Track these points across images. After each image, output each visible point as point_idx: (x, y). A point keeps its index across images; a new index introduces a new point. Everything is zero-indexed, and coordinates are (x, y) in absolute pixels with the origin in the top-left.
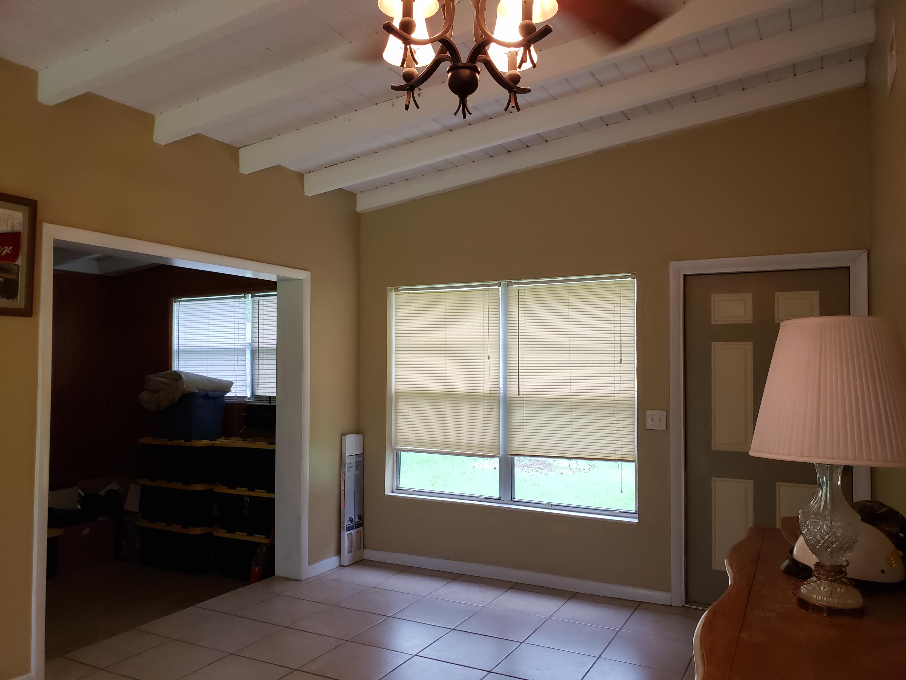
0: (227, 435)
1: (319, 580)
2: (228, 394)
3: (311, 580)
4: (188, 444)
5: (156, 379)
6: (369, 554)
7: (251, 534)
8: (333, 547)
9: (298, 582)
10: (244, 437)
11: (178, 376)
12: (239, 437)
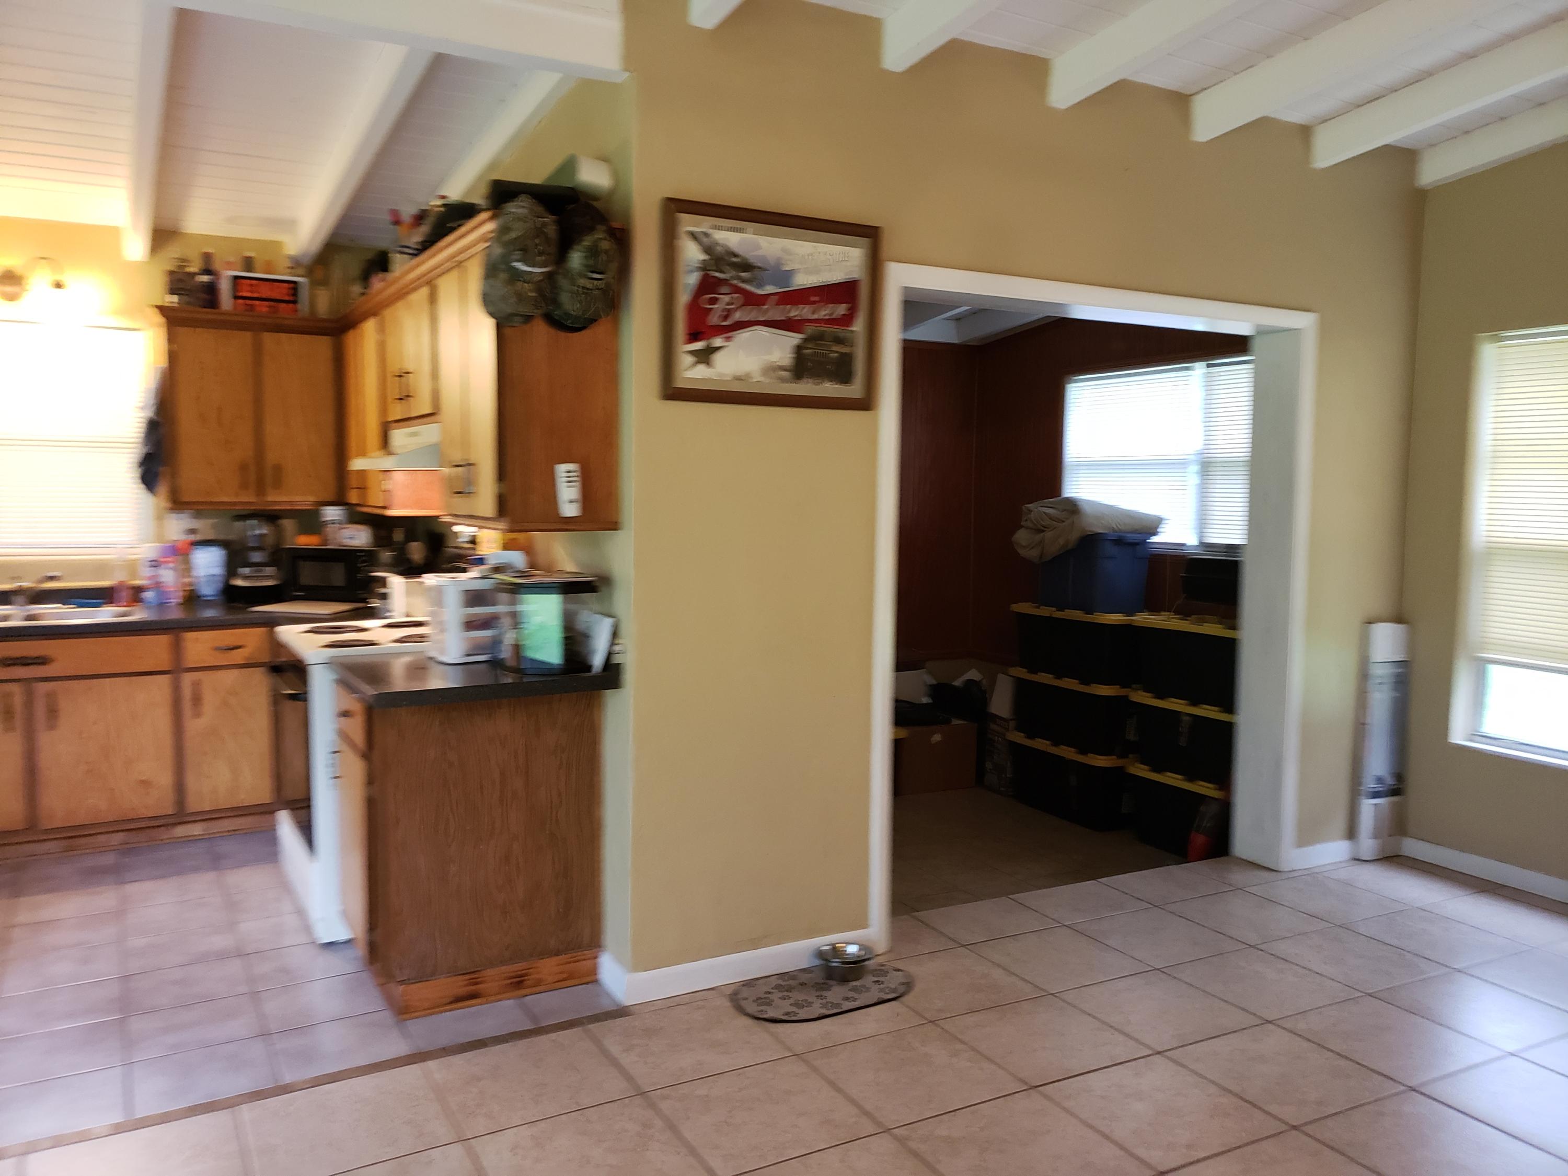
0: (1154, 608)
1: (1313, 877)
2: (1154, 539)
3: (1296, 874)
4: (1088, 618)
5: (1039, 510)
6: (1413, 847)
7: (1191, 779)
8: (1340, 822)
9: (1274, 873)
10: (1184, 613)
11: (1073, 507)
12: (1173, 612)
